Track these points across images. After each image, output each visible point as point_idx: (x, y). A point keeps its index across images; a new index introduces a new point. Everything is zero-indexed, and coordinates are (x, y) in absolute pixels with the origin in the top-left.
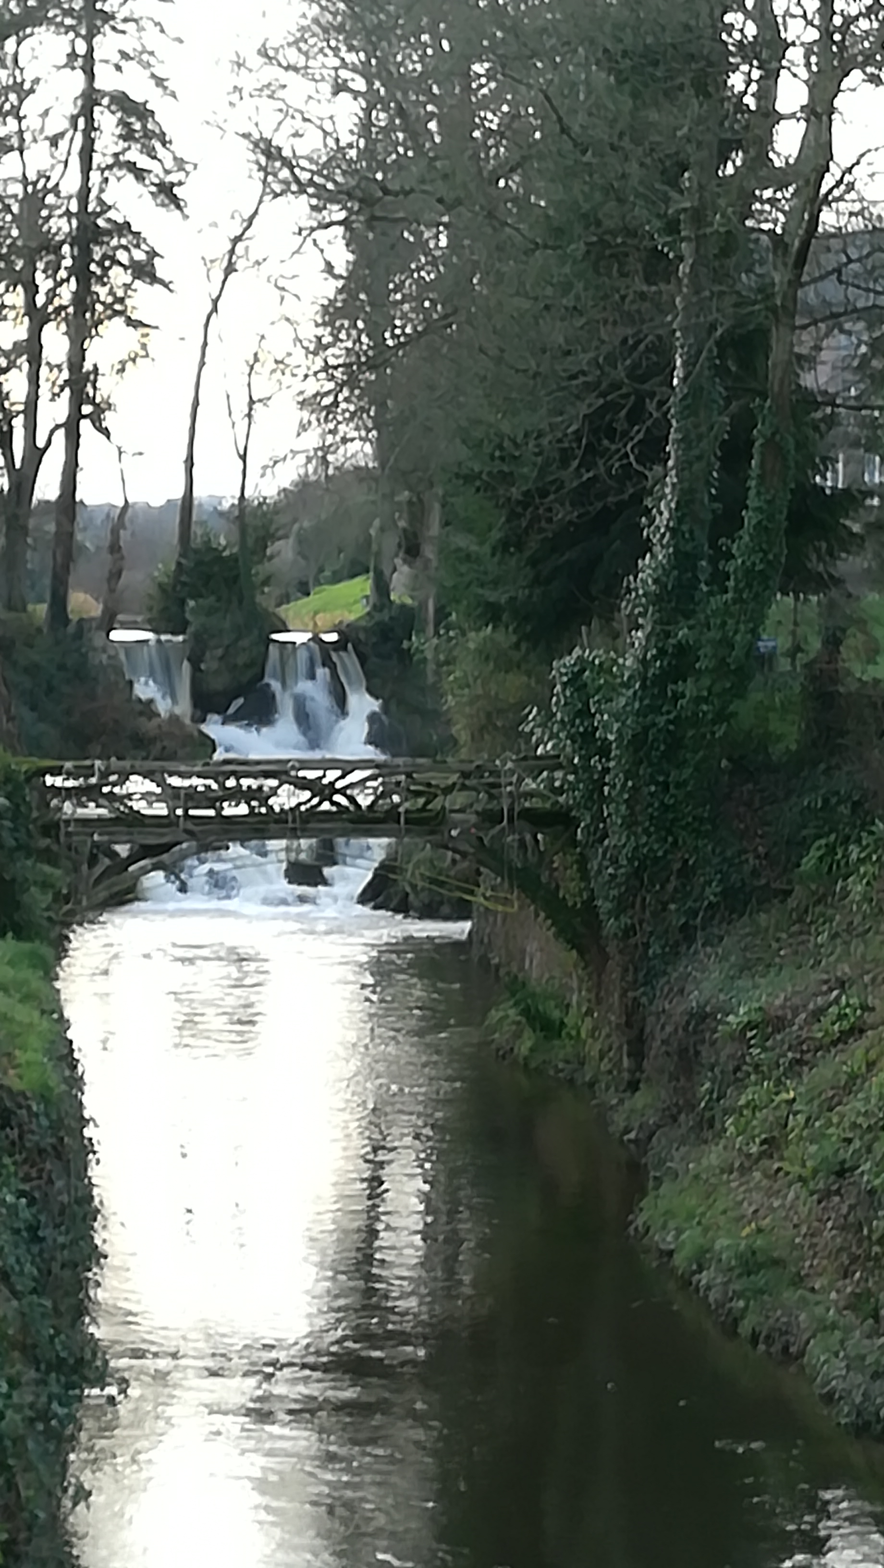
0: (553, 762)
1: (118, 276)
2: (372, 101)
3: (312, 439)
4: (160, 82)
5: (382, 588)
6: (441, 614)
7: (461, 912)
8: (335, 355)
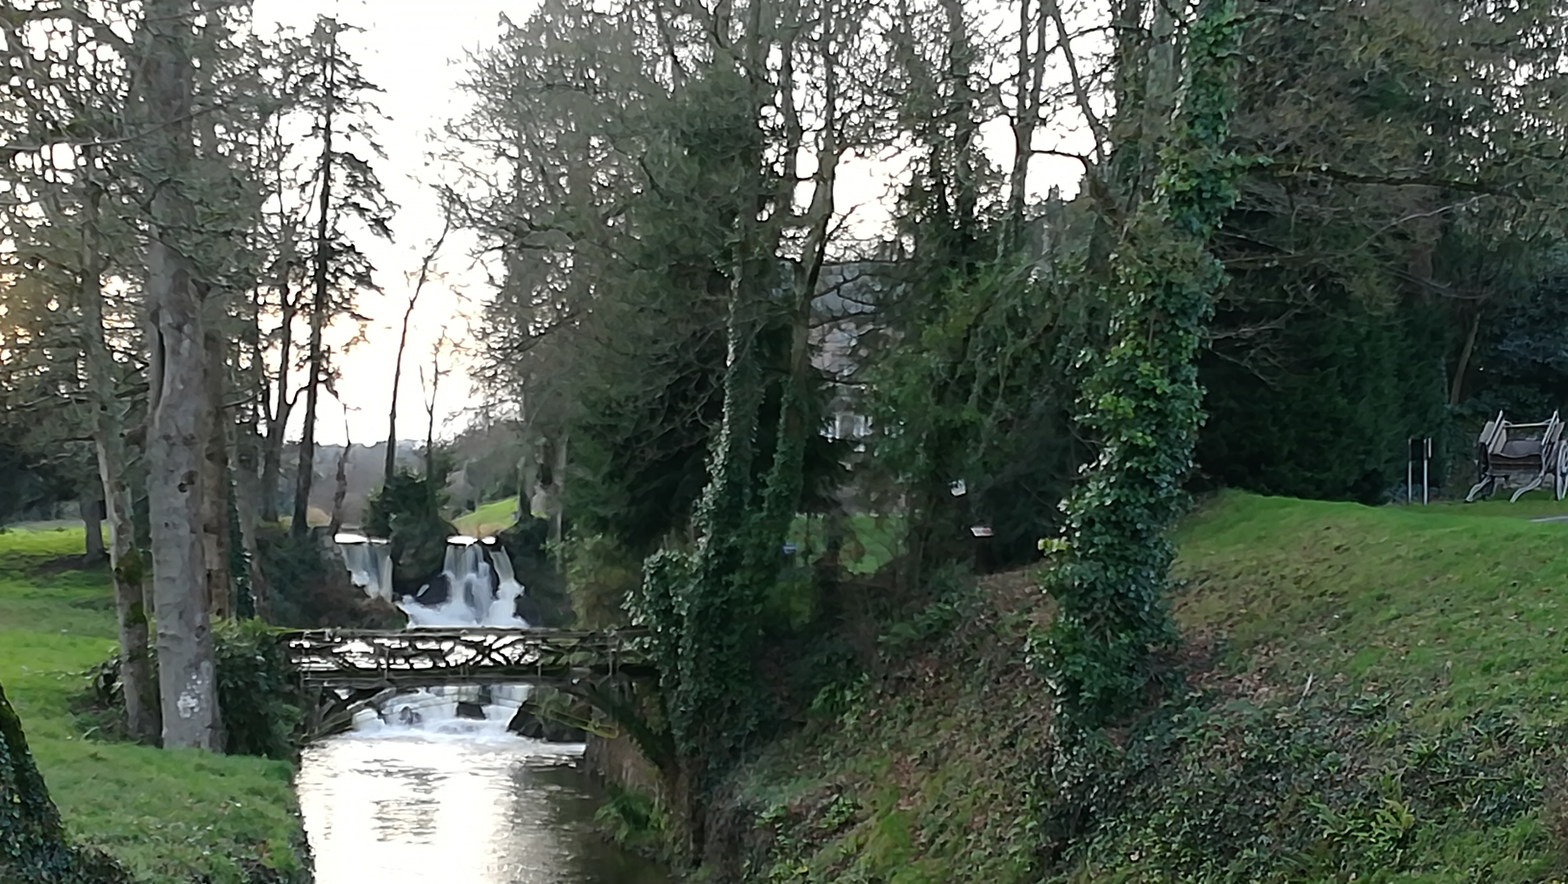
0: (642, 631)
1: (346, 283)
2: (521, 163)
3: (478, 400)
4: (376, 146)
5: (525, 505)
6: (566, 525)
7: (578, 737)
8: (494, 341)
